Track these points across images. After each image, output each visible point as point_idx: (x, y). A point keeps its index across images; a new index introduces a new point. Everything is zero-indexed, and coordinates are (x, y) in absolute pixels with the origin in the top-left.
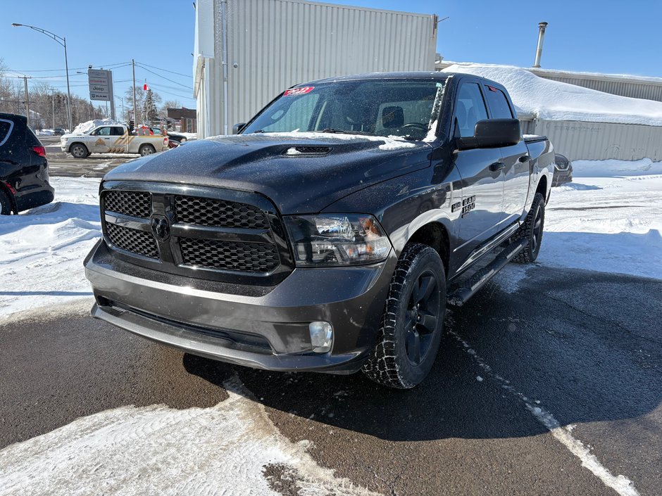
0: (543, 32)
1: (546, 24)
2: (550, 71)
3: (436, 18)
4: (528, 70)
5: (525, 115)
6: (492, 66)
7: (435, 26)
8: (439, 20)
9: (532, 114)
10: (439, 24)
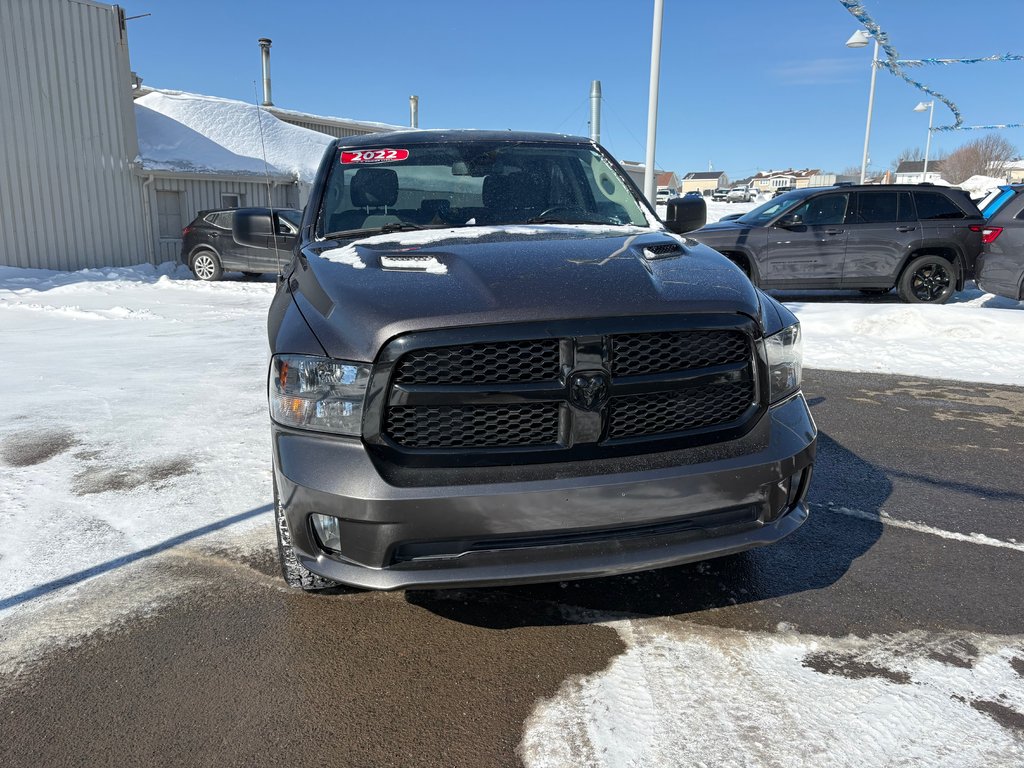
0: (268, 53)
1: (269, 41)
2: (292, 112)
3: (121, 14)
4: (266, 110)
5: (282, 175)
6: (212, 98)
7: (122, 26)
8: (126, 16)
9: (290, 174)
10: (127, 22)
